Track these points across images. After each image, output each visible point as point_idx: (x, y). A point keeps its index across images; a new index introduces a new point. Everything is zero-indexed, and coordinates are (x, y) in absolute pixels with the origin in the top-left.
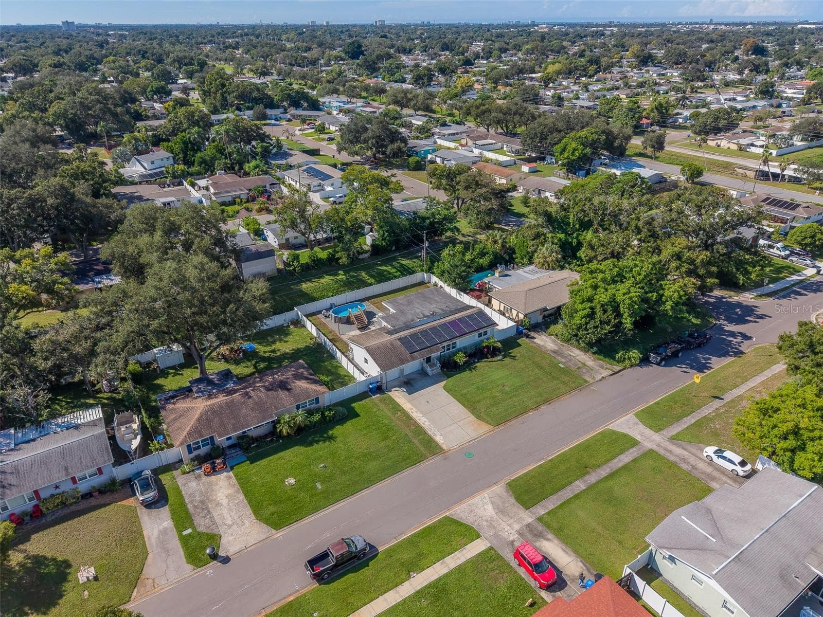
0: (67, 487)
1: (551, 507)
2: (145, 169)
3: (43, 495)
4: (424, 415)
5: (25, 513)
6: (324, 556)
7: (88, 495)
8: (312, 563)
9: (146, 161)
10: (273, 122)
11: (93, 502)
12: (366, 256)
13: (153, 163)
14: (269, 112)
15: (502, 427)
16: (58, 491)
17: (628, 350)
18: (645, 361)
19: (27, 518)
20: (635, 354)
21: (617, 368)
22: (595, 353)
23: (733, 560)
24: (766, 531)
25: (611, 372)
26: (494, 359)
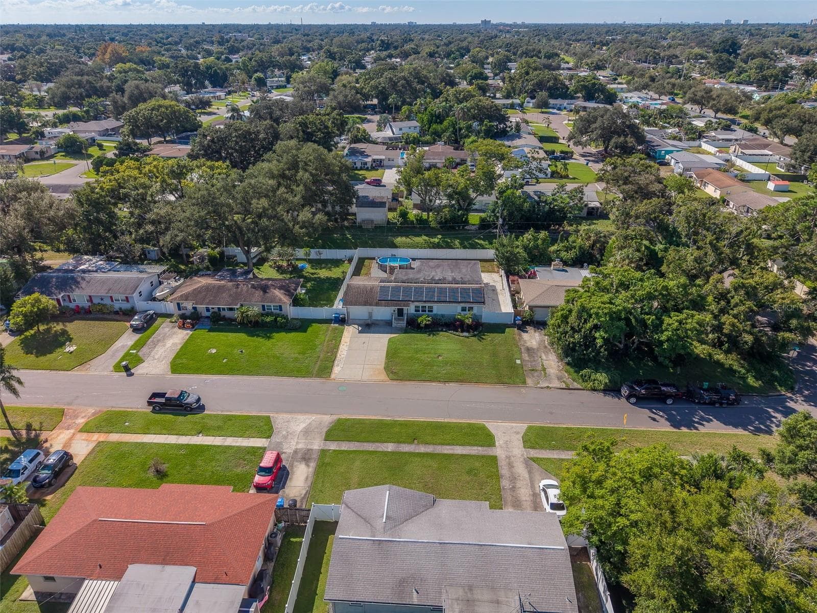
0: (107, 302)
1: (343, 448)
2: (394, 134)
3: (96, 301)
4: (350, 349)
5: (83, 308)
6: (162, 395)
7: (117, 313)
8: (155, 395)
9: (396, 127)
10: (555, 111)
11: (117, 317)
12: (473, 228)
13: (401, 129)
14: (552, 102)
15: (395, 383)
16: (102, 302)
17: (597, 371)
18: (612, 390)
19: (83, 311)
20: (602, 378)
21: (576, 385)
22: (568, 364)
23: (373, 540)
24: (441, 543)
25: (564, 386)
26: (461, 334)
